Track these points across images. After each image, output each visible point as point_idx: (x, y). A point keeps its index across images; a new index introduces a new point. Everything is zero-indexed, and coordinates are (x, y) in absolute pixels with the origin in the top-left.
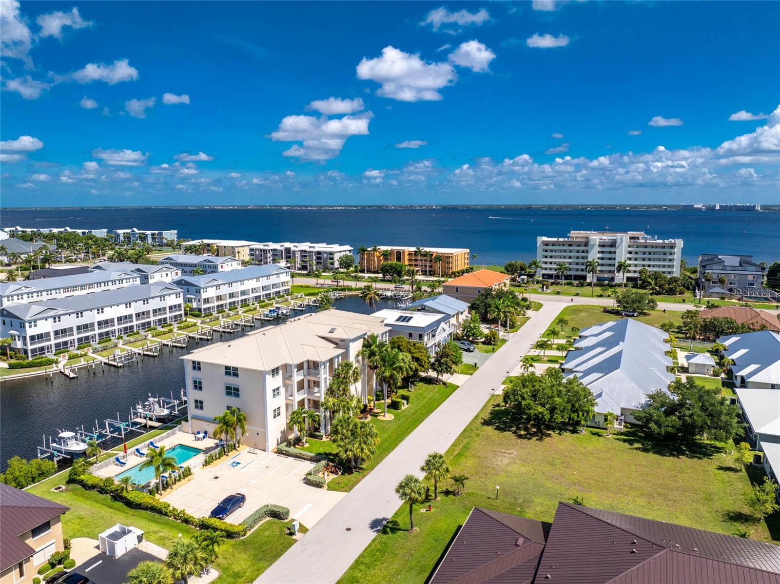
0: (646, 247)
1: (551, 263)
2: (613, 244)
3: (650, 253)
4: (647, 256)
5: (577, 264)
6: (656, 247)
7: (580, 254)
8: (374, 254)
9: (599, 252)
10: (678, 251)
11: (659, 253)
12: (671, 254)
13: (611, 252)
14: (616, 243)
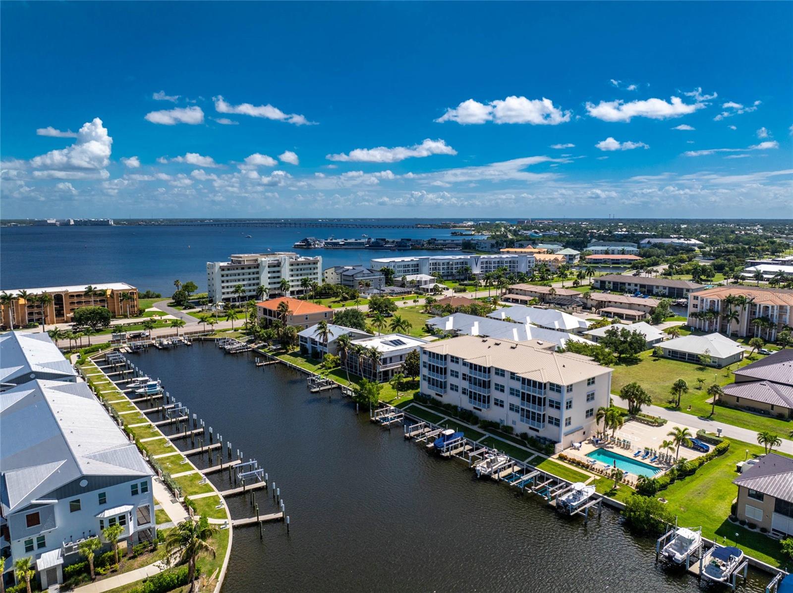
0: (298, 265)
1: (228, 287)
2: (279, 265)
3: (301, 270)
4: (299, 272)
5: (250, 285)
6: (305, 264)
7: (252, 276)
8: (17, 303)
9: (269, 272)
10: (319, 265)
11: (307, 269)
12: (314, 269)
13: (278, 272)
14: (280, 263)
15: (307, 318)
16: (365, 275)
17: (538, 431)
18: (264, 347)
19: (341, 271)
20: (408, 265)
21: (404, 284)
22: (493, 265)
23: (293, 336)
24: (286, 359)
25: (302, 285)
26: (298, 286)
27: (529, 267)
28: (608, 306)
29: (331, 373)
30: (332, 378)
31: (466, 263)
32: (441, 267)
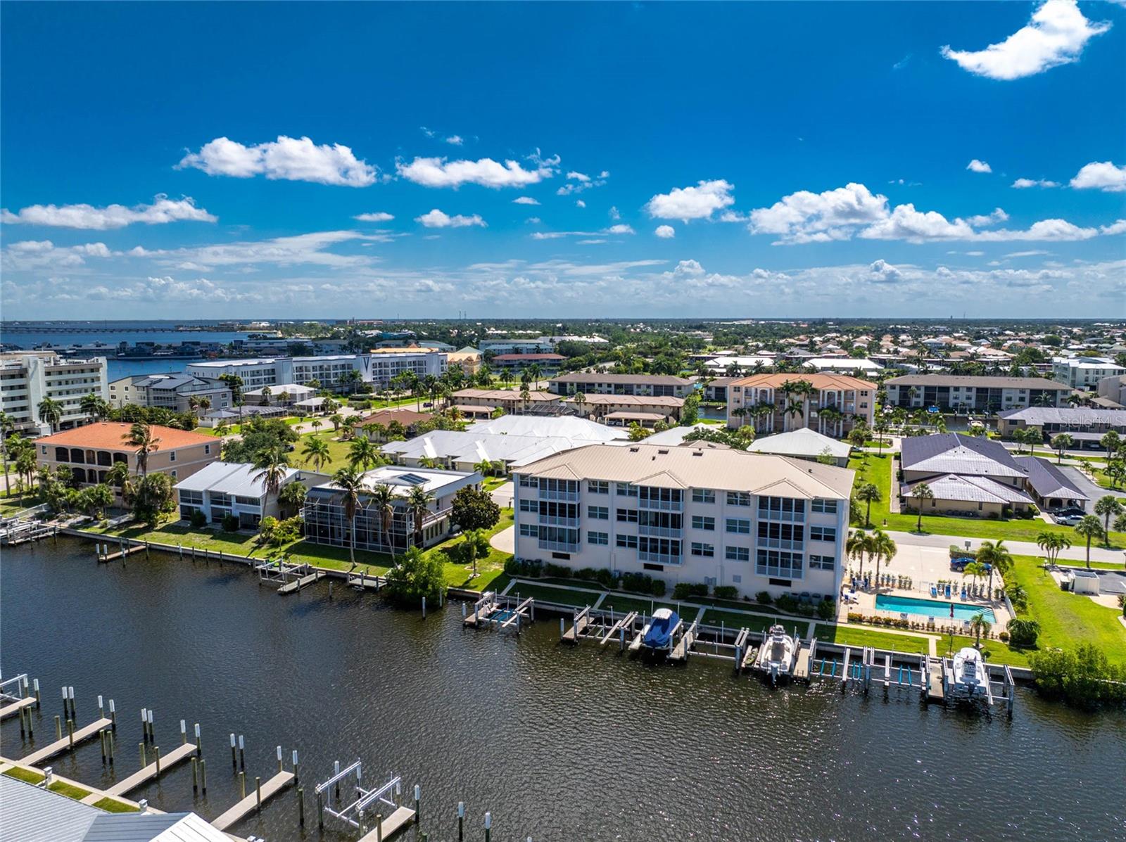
0: (60, 373)
2: (22, 373)
3: (67, 383)
4: (64, 387)
6: (73, 372)
9: (3, 389)
10: (103, 373)
11: (79, 381)
12: (93, 381)
13: (21, 387)
14: (26, 370)
15: (173, 458)
16: (197, 388)
17: (788, 584)
18: (86, 524)
19: (145, 383)
20: (258, 372)
21: (266, 400)
22: (390, 368)
23: (164, 492)
24: (157, 539)
25: (82, 411)
26: (75, 412)
27: (442, 370)
28: (611, 412)
29: (290, 551)
30: (299, 561)
31: (350, 367)
32: (311, 373)
